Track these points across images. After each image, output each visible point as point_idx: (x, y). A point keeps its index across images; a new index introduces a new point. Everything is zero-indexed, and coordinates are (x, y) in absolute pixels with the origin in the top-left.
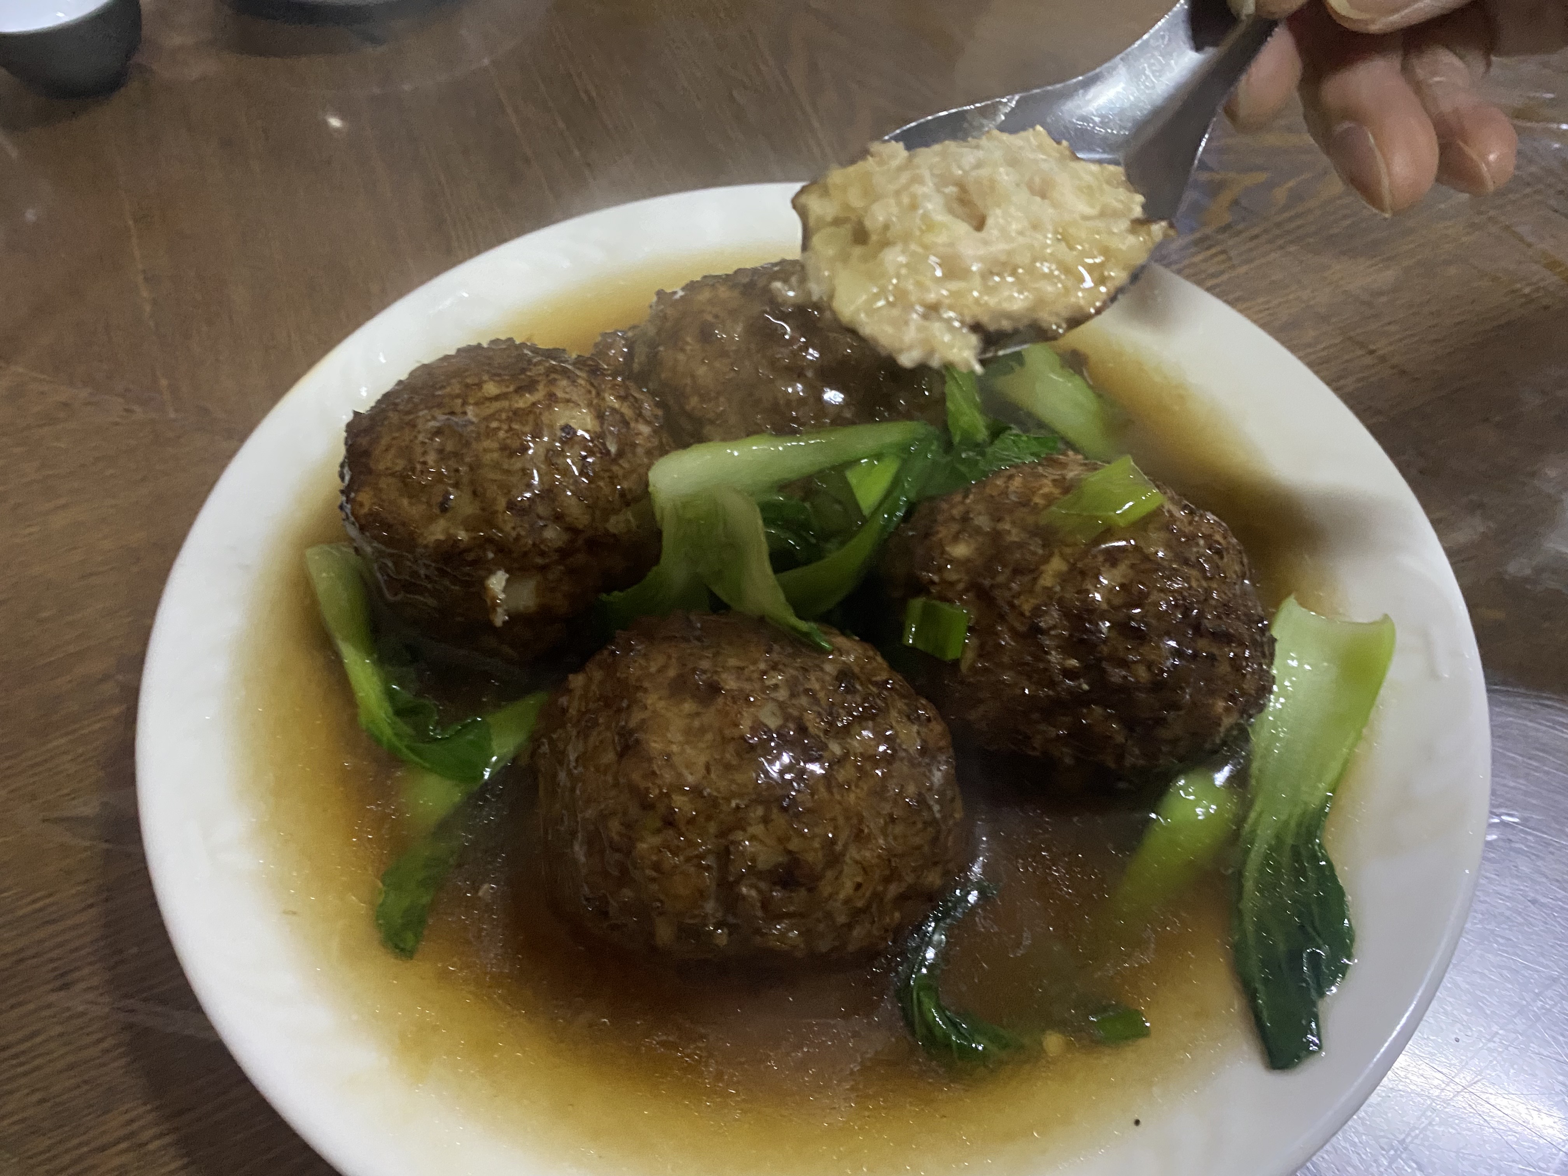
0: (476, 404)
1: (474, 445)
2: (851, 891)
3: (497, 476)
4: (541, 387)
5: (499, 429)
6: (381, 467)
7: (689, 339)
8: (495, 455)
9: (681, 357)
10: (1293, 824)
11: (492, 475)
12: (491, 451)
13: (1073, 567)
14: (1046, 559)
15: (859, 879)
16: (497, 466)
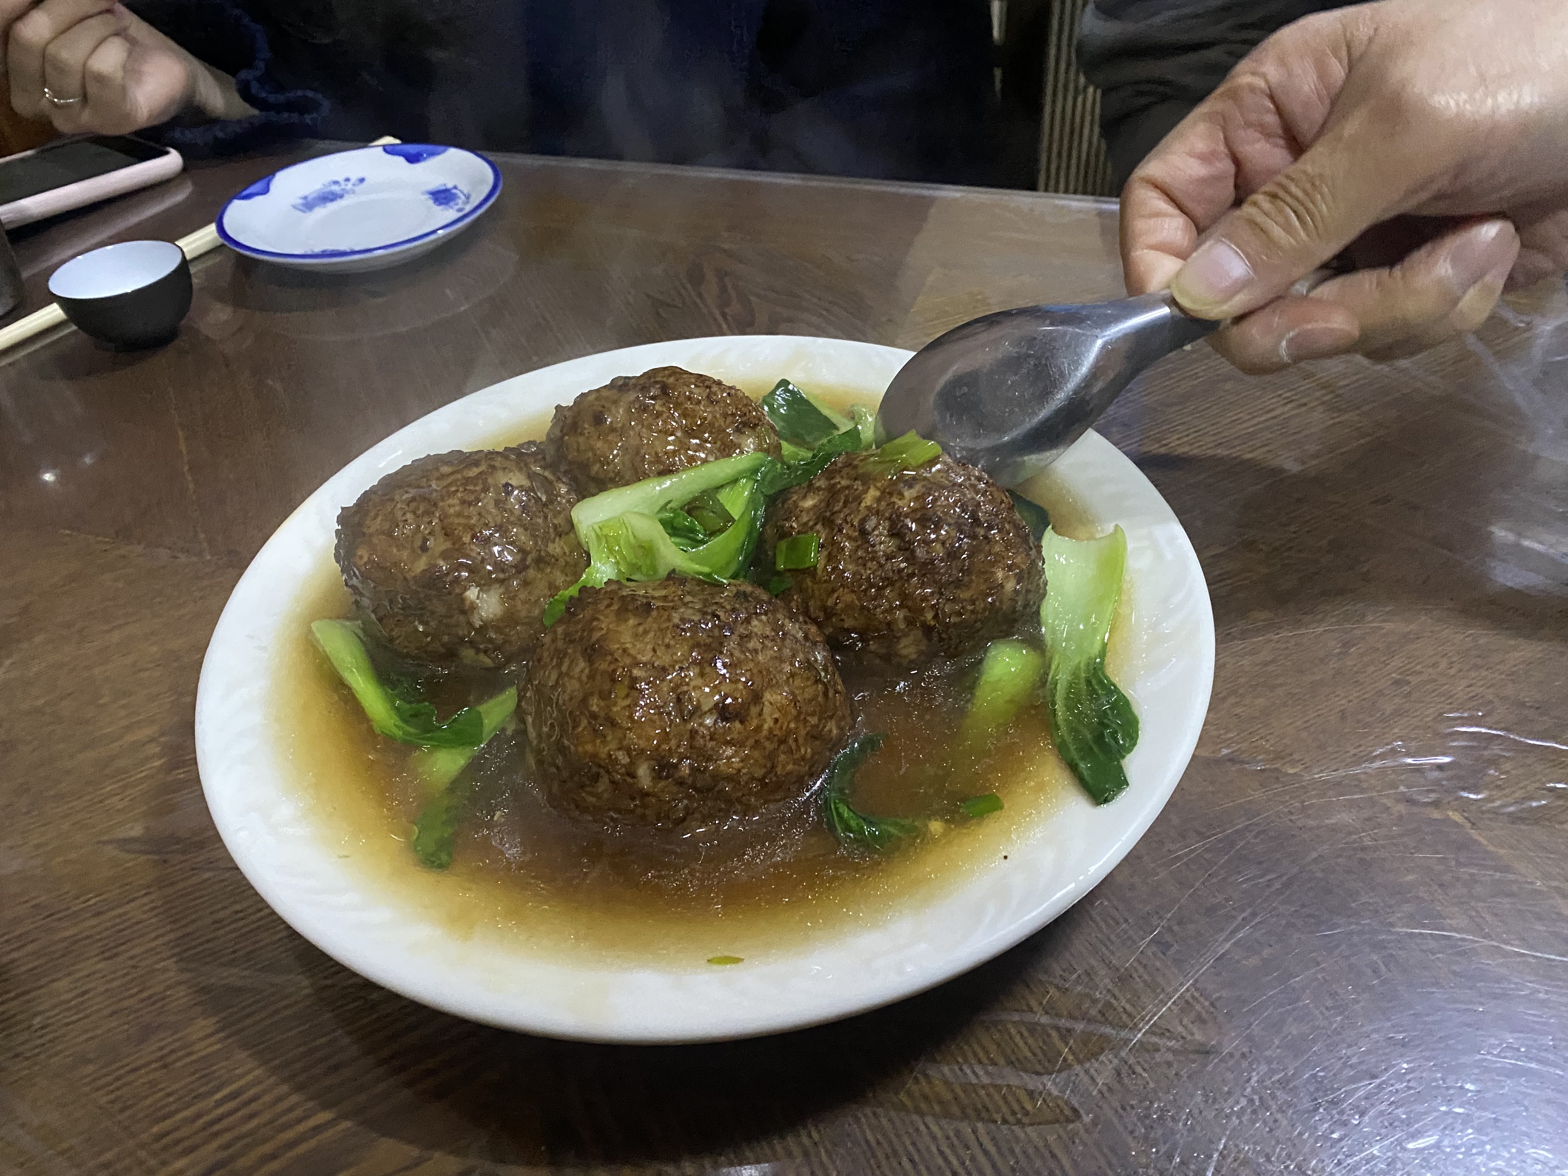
0: (438, 479)
1: (441, 504)
2: (772, 724)
3: (462, 521)
4: (483, 462)
5: (457, 491)
6: (372, 529)
7: (586, 426)
8: (457, 508)
9: (581, 439)
10: (1082, 665)
11: (457, 521)
12: (454, 506)
13: (883, 492)
14: (866, 492)
15: (776, 716)
16: (459, 515)
